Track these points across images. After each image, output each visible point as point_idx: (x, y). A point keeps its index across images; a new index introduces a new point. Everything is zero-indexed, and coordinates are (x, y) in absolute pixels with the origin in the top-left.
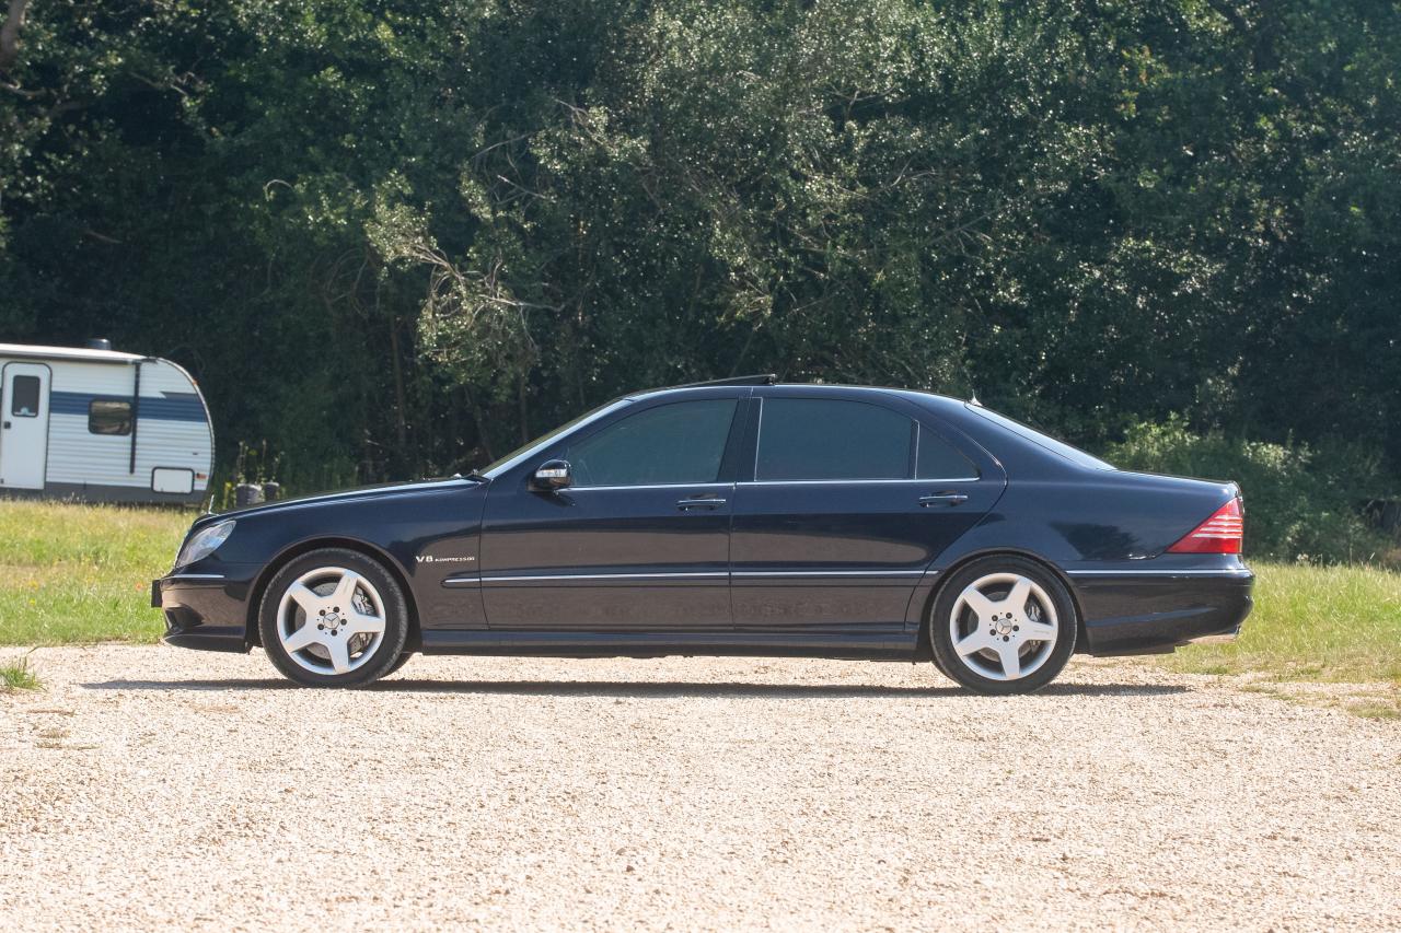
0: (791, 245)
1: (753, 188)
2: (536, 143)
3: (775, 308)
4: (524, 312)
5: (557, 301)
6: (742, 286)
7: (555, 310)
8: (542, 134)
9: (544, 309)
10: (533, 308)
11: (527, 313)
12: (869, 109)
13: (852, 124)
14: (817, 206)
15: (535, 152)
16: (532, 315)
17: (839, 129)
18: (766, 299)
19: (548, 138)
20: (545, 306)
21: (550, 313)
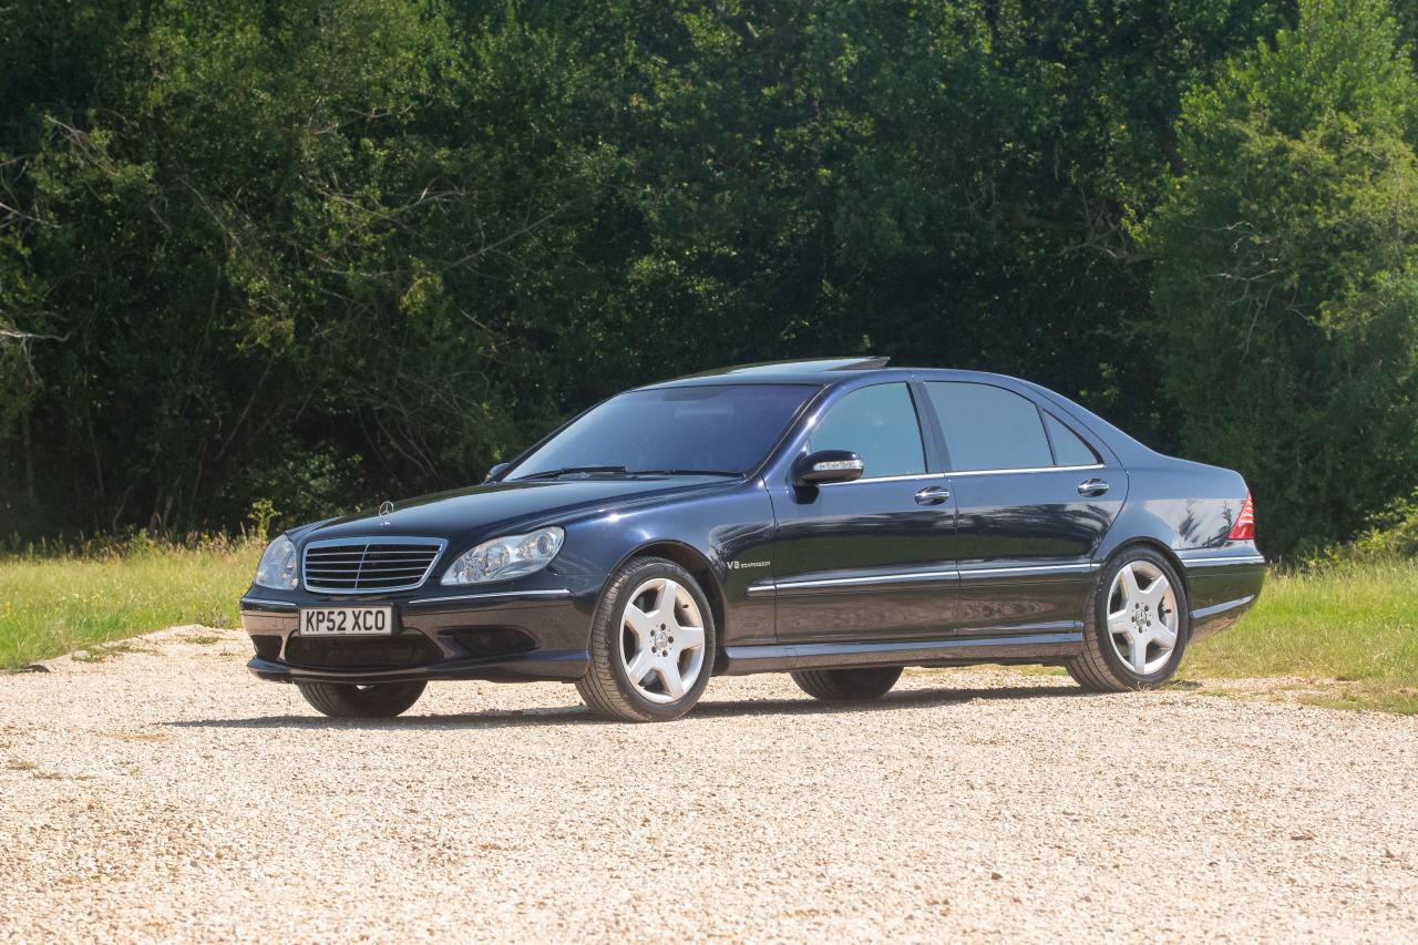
0: (310, 269)
1: (267, 207)
2: (34, 166)
3: (297, 332)
4: (27, 344)
5: (62, 331)
6: (262, 311)
7: (61, 340)
8: (40, 156)
9: (47, 340)
10: (36, 339)
11: (31, 344)
12: (385, 129)
13: (367, 141)
14: (338, 227)
15: (33, 175)
16: (36, 346)
17: (356, 147)
18: (288, 324)
19: (46, 160)
20: (49, 336)
21: (53, 343)
